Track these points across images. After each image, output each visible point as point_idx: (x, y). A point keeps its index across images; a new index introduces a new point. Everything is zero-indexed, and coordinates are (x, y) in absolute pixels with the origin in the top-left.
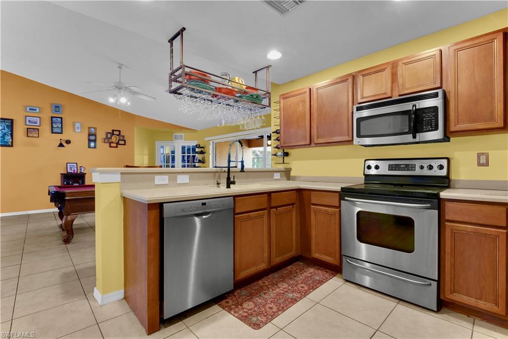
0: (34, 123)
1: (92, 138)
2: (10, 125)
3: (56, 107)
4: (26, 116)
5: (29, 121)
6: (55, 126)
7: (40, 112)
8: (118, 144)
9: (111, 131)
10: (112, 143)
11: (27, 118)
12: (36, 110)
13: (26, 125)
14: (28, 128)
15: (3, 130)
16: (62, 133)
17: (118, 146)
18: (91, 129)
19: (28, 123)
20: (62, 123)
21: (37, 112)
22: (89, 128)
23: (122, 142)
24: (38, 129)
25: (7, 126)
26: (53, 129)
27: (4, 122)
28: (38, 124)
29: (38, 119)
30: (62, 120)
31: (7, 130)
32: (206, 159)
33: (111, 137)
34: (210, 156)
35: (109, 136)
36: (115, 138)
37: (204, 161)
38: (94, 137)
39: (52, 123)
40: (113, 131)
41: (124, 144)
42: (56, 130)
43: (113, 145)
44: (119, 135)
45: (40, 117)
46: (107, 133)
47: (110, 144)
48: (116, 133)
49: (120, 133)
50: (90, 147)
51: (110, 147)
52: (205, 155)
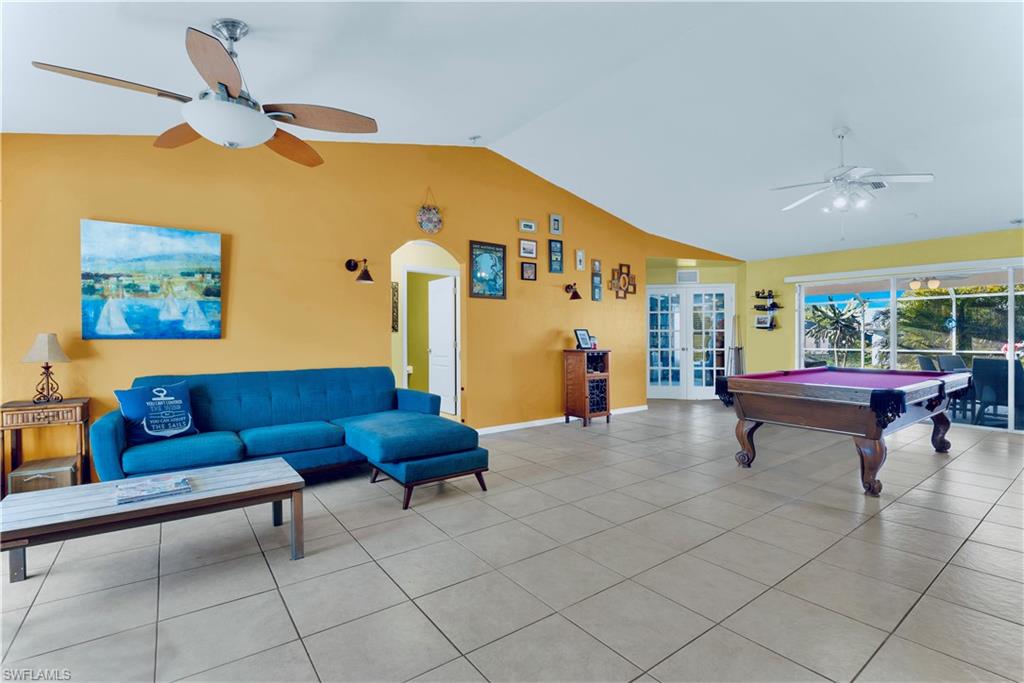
0: (530, 253)
1: (597, 279)
2: (502, 256)
3: (555, 219)
4: (520, 239)
5: (524, 249)
6: (554, 258)
7: (535, 232)
8: (626, 292)
9: (618, 267)
10: (620, 288)
11: (522, 242)
12: (531, 226)
13: (520, 256)
14: (522, 264)
15: (495, 268)
16: (562, 271)
17: (628, 295)
18: (595, 263)
19: (522, 254)
20: (561, 252)
21: (533, 232)
22: (593, 261)
23: (631, 288)
24: (535, 265)
25: (499, 257)
26: (552, 263)
27: (495, 251)
28: (534, 255)
29: (535, 244)
30: (561, 246)
31: (499, 267)
32: (780, 321)
33: (619, 278)
34: (797, 313)
35: (616, 277)
36: (624, 280)
37: (773, 326)
38: (598, 279)
39: (550, 251)
40: (621, 266)
41: (634, 292)
42: (556, 266)
43: (621, 294)
44: (628, 275)
45: (536, 242)
46: (613, 271)
47: (617, 292)
48: (625, 270)
49: (629, 271)
50: (593, 298)
51: (617, 297)
52: (777, 313)
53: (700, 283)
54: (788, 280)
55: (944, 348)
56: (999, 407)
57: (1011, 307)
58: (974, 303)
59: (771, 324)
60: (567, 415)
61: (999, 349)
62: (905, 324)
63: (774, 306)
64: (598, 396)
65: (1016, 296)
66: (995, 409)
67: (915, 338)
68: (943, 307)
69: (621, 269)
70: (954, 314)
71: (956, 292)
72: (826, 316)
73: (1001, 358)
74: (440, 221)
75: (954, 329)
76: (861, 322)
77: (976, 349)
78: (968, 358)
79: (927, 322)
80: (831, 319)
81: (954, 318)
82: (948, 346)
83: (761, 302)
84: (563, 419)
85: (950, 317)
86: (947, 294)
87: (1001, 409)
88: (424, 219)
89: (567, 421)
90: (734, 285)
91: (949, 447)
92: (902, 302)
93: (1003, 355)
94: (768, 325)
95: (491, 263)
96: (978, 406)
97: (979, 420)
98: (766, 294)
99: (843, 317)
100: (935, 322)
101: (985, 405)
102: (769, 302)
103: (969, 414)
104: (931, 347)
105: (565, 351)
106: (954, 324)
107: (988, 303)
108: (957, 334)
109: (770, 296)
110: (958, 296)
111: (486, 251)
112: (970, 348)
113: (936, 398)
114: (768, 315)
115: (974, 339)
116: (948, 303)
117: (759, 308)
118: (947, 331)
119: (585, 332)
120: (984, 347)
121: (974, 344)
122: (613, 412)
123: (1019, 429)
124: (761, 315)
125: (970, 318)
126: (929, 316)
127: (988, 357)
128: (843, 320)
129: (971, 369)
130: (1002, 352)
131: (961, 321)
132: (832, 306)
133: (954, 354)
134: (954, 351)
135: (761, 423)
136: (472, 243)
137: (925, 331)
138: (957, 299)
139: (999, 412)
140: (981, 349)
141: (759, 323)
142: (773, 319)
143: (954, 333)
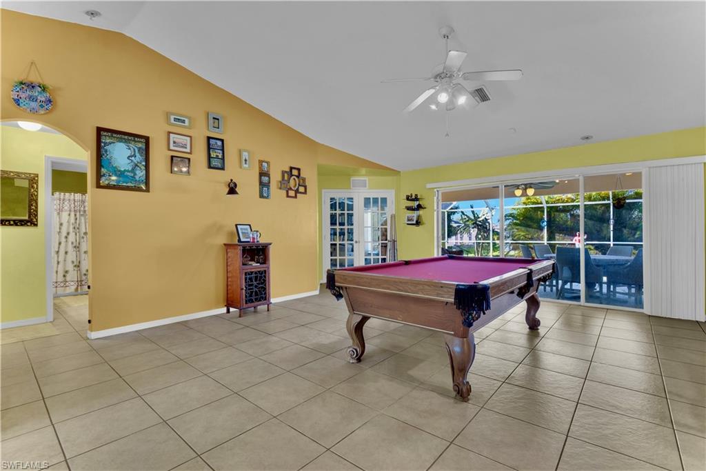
0: (182, 147)
1: (265, 179)
2: (144, 147)
3: (214, 118)
4: (169, 133)
5: (174, 142)
6: (213, 155)
7: (189, 128)
8: (297, 191)
9: (288, 170)
10: (291, 189)
11: (173, 136)
12: (184, 121)
13: (169, 150)
14: (172, 157)
15: (133, 158)
16: (223, 169)
17: (298, 195)
18: (264, 163)
19: (172, 147)
20: (222, 150)
21: (185, 127)
22: (261, 162)
23: (302, 189)
24: (189, 159)
25: (140, 149)
26: (211, 159)
27: (134, 141)
28: (188, 150)
29: (188, 139)
30: (223, 145)
31: (139, 158)
32: (424, 219)
33: (289, 179)
34: (435, 213)
35: (286, 178)
36: (294, 182)
37: (418, 223)
38: (267, 178)
39: (209, 148)
40: (291, 168)
41: (305, 193)
42: (215, 163)
43: (292, 193)
44: (298, 176)
45: (191, 137)
46: (283, 173)
47: (287, 192)
48: (295, 172)
49: (299, 174)
50: (261, 196)
51: (288, 196)
52: (421, 212)
53: (370, 189)
54: (429, 186)
55: (540, 240)
56: (574, 284)
57: (581, 212)
58: (557, 209)
59: (417, 221)
60: (228, 306)
61: (572, 240)
62: (516, 224)
63: (419, 207)
64: (256, 287)
65: (585, 205)
66: (571, 285)
67: (523, 234)
68: (539, 212)
69: (291, 171)
70: (545, 217)
71: (547, 202)
72: (469, 218)
73: (573, 247)
74: (50, 101)
75: (546, 227)
76: (491, 222)
77: (558, 240)
78: (553, 246)
79: (530, 223)
80: (472, 220)
81: (546, 219)
82: (542, 239)
83: (410, 204)
84: (224, 310)
85: (542, 219)
86: (541, 203)
87: (575, 286)
88: (23, 96)
89: (228, 311)
90: (394, 191)
91: (539, 325)
92: (514, 209)
93: (574, 244)
94: (414, 222)
95: (129, 153)
96: (560, 282)
97: (561, 294)
98: (414, 197)
99: (480, 219)
100: (534, 223)
101: (565, 283)
102: (415, 204)
103: (554, 288)
104: (532, 239)
105: (225, 244)
106: (545, 223)
107: (565, 210)
108: (547, 231)
109: (416, 199)
110: (548, 205)
111: (120, 140)
112: (555, 240)
113: (525, 286)
114: (414, 214)
115: (557, 234)
116: (541, 209)
117: (409, 208)
118: (541, 229)
119: (248, 227)
120: (563, 239)
121: (557, 237)
122: (273, 300)
123: (588, 302)
124: (410, 214)
125: (555, 220)
126: (531, 219)
127: (565, 246)
128: (480, 221)
129: (555, 255)
130: (573, 242)
131: (549, 222)
132: (473, 212)
133: (546, 244)
134: (545, 242)
135: (368, 318)
136: (100, 130)
137: (528, 229)
138: (547, 207)
139: (573, 288)
140: (560, 241)
141: (408, 220)
142: (419, 217)
143: (545, 230)
